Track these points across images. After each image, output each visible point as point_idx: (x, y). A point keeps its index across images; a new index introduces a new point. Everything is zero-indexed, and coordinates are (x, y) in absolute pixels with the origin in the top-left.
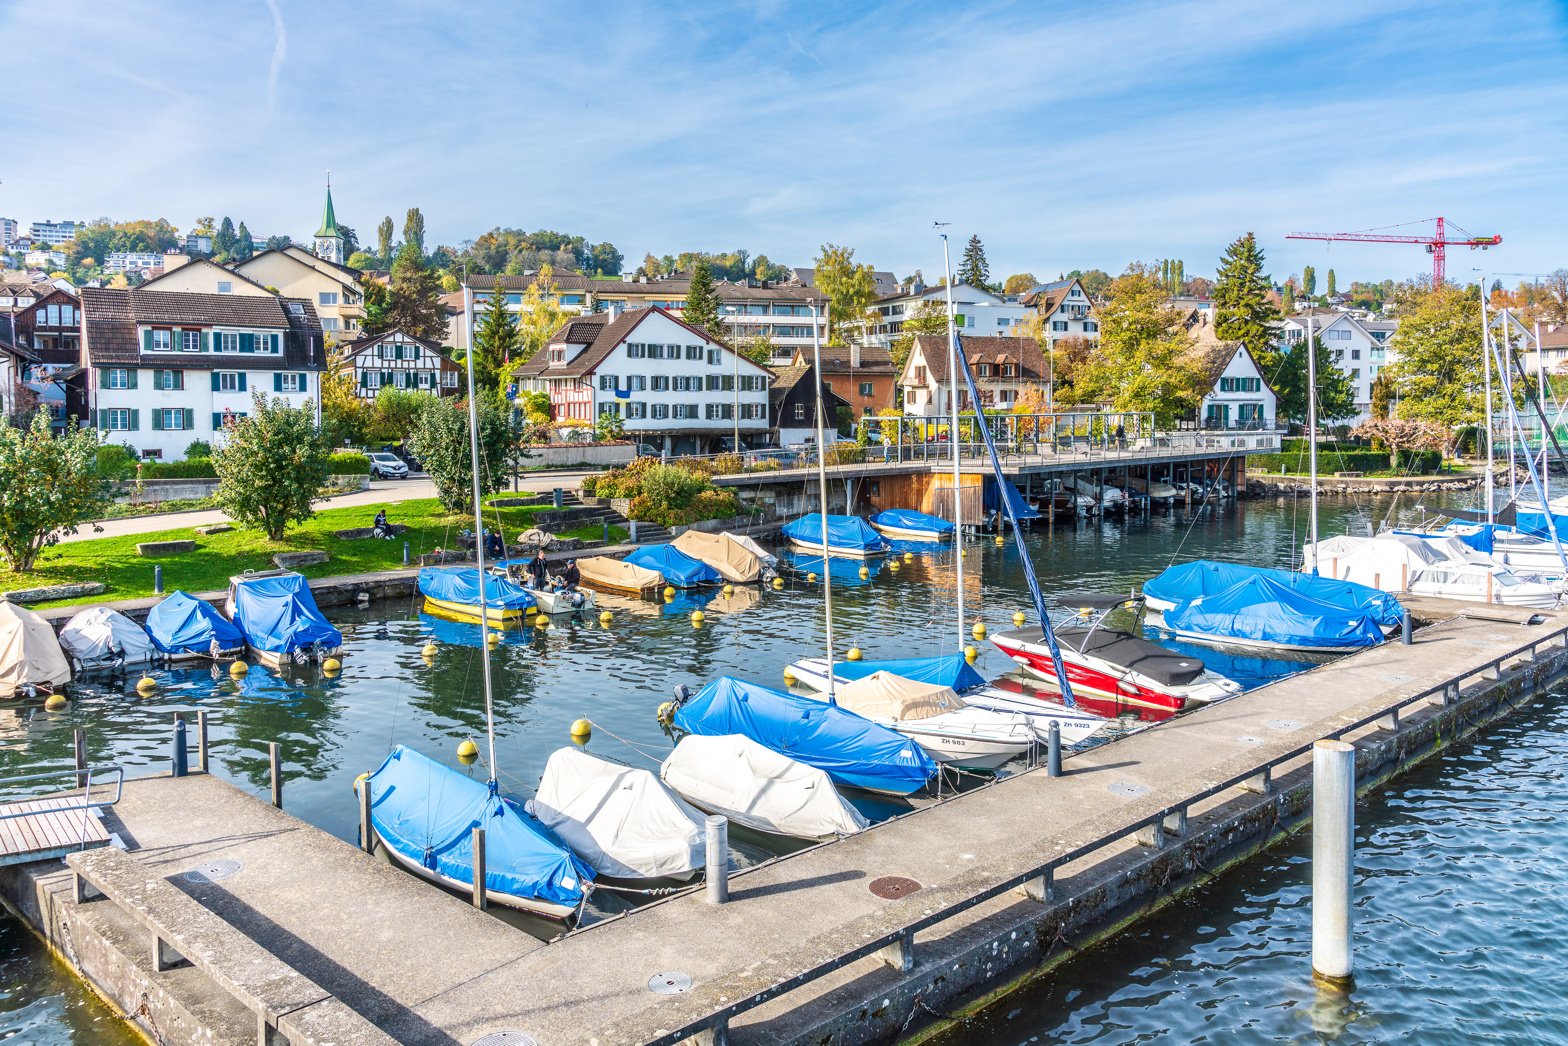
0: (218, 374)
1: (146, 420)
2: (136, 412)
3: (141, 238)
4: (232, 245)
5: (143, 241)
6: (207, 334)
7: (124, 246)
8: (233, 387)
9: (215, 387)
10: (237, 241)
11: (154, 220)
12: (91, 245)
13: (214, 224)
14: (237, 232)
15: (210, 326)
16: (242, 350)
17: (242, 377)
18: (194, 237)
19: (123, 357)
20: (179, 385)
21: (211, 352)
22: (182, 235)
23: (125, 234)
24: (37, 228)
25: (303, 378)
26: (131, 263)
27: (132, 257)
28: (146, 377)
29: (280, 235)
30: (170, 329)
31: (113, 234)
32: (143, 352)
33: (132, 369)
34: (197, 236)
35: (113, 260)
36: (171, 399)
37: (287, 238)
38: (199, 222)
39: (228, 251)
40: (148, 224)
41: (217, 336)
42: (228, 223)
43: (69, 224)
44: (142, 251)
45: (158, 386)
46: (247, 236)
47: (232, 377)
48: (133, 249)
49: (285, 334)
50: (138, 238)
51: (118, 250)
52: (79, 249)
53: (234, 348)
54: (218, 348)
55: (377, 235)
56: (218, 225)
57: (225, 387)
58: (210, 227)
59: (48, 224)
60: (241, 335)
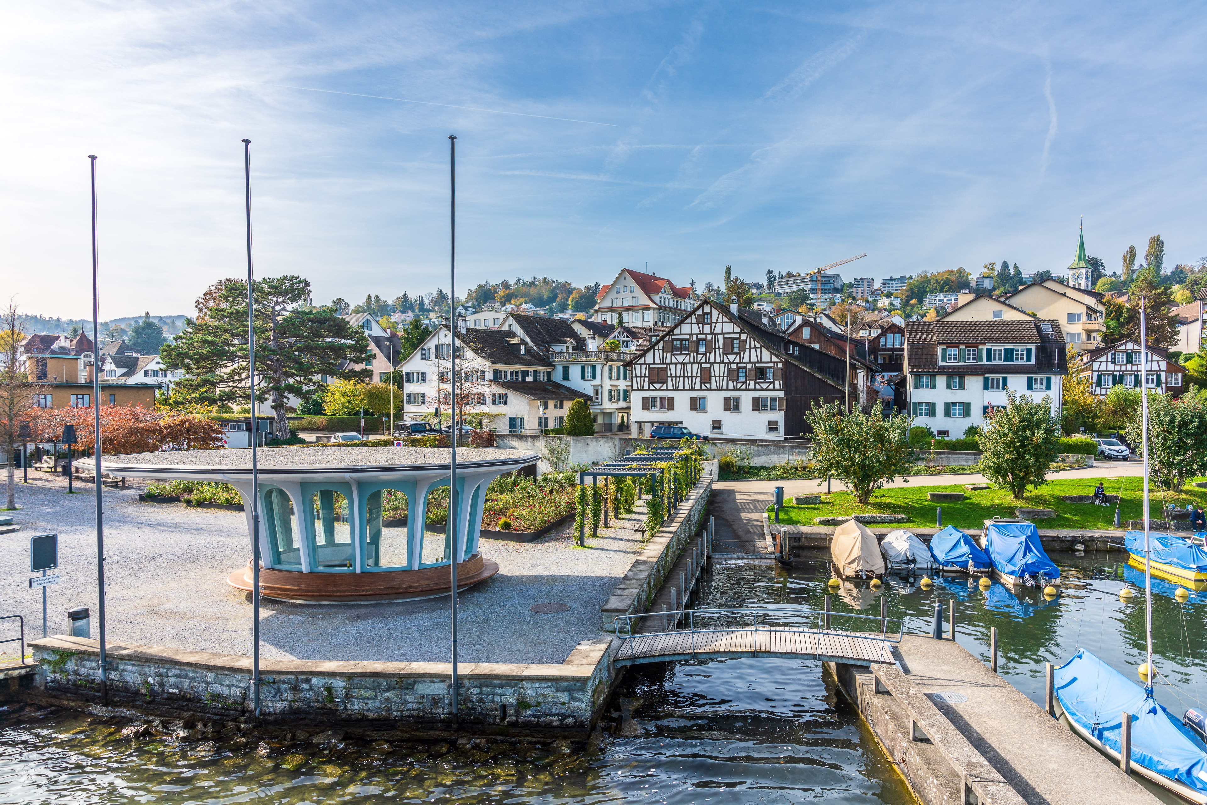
0: (988, 378)
1: (940, 410)
2: (934, 405)
3: (947, 282)
4: (1008, 281)
5: (947, 285)
6: (982, 350)
7: (936, 289)
8: (998, 387)
9: (986, 388)
10: (1011, 278)
11: (955, 269)
12: (916, 290)
13: (996, 267)
14: (1012, 271)
15: (984, 344)
16: (1005, 360)
17: (1005, 380)
18: (981, 279)
19: (928, 368)
20: (962, 386)
21: (985, 362)
22: (973, 277)
23: (937, 280)
24: (884, 282)
25: (1049, 380)
26: (940, 301)
27: (940, 296)
28: (941, 381)
29: (1042, 270)
30: (958, 347)
31: (929, 281)
32: (940, 363)
33: (933, 375)
34: (984, 277)
35: (928, 300)
36: (957, 396)
37: (1048, 272)
38: (986, 266)
39: (1005, 286)
40: (951, 272)
41: (989, 351)
42: (1005, 265)
43: (903, 278)
44: (947, 291)
45: (949, 387)
46: (1018, 273)
47: (998, 380)
48: (941, 291)
49: (1037, 347)
50: (944, 283)
51: (932, 293)
52: (909, 294)
53: (1000, 359)
55: (1121, 262)
56: (998, 268)
57: (992, 387)
58: (992, 269)
59: (891, 279)
60: (1005, 349)
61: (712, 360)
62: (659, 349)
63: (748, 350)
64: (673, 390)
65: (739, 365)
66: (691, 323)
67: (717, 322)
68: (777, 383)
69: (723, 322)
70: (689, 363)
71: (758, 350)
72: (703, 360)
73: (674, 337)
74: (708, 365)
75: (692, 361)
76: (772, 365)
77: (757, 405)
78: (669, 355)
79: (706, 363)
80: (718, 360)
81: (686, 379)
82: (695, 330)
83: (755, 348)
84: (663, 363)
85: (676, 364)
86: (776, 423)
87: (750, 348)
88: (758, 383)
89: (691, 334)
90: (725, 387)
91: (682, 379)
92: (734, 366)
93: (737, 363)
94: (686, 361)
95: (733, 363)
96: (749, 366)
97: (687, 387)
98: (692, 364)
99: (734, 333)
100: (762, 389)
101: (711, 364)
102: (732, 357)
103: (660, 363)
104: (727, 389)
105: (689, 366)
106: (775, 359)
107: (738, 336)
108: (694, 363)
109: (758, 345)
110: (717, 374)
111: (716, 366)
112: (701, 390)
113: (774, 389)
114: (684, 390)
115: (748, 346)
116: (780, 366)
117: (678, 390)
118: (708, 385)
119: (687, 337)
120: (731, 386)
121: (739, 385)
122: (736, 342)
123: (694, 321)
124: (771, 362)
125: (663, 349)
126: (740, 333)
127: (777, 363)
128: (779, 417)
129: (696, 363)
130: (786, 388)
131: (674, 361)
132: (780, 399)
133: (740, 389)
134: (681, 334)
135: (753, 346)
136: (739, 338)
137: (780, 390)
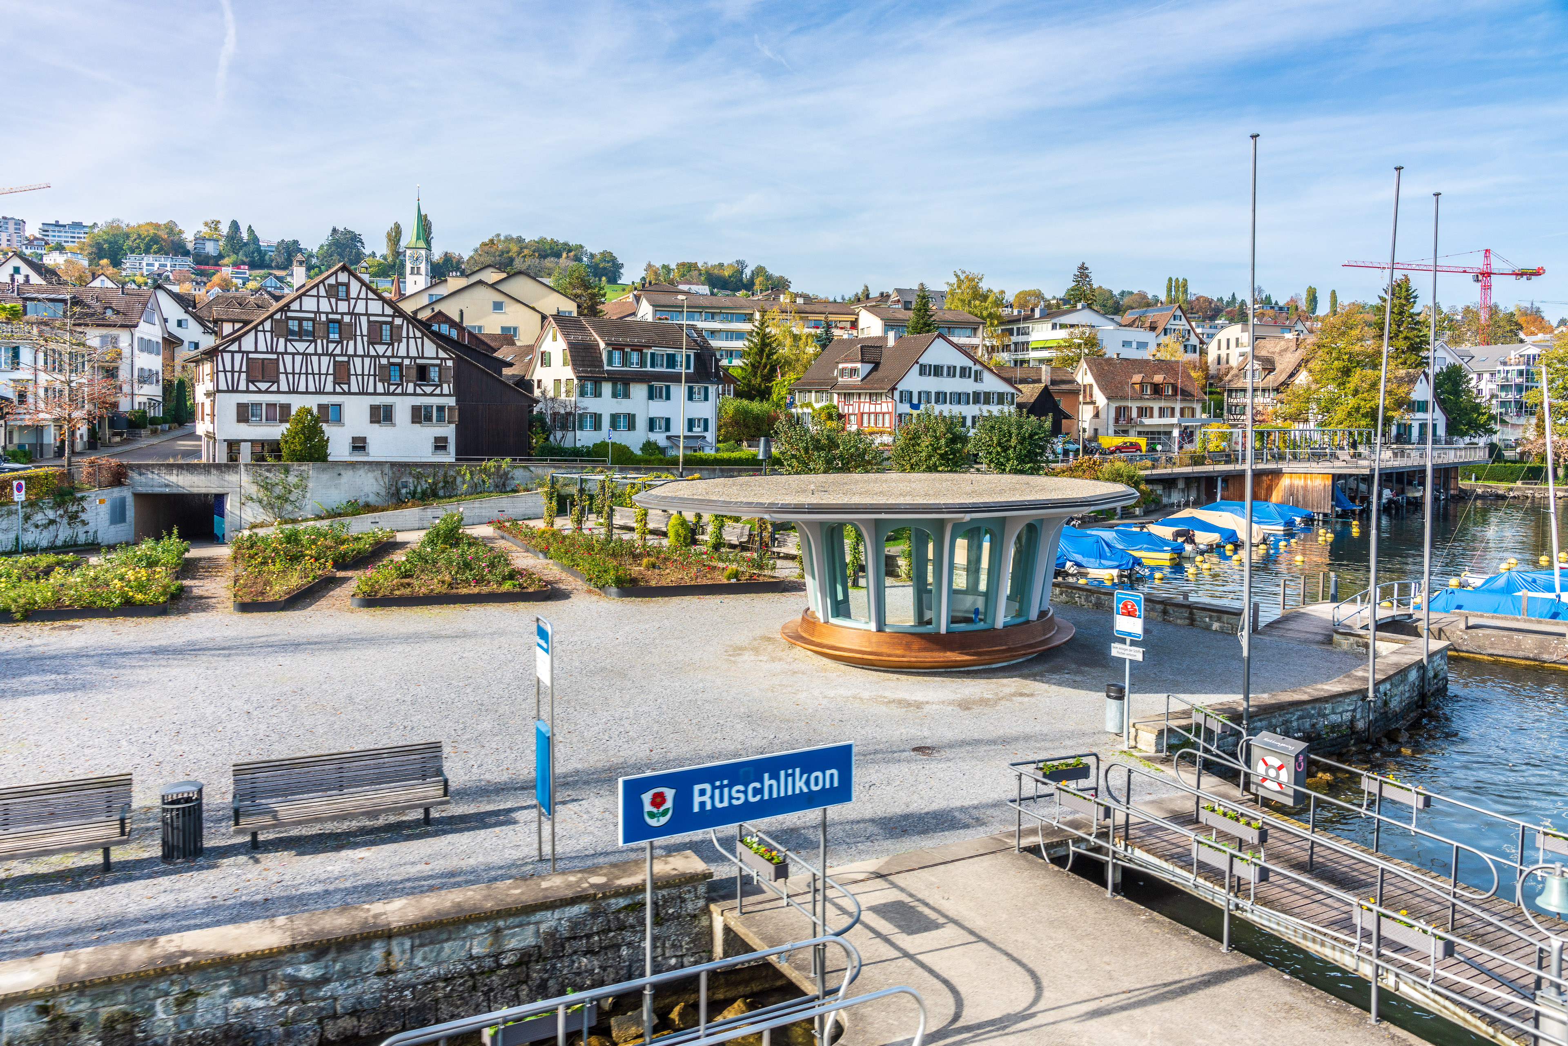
0: (652, 386)
1: (606, 422)
2: (600, 415)
3: (155, 240)
4: (241, 248)
6: (646, 354)
7: (138, 247)
8: (661, 397)
9: (651, 397)
11: (162, 222)
13: (221, 226)
14: (245, 236)
15: (650, 347)
17: (668, 388)
18: (200, 239)
19: (595, 372)
20: (627, 395)
21: (649, 369)
22: (189, 237)
23: (139, 235)
24: (46, 228)
25: (706, 389)
26: (148, 265)
27: (148, 259)
28: (607, 388)
29: (288, 238)
30: (623, 350)
31: (127, 235)
32: (606, 368)
33: (597, 382)
34: (204, 239)
35: (128, 262)
36: (623, 406)
37: (296, 242)
38: (206, 224)
40: (157, 226)
41: (653, 355)
42: (235, 225)
45: (615, 395)
47: (661, 388)
49: (696, 355)
52: (94, 250)
53: (662, 365)
54: (653, 365)
56: (225, 229)
57: (656, 397)
58: (216, 229)
59: (57, 224)
60: (668, 355)
61: (351, 351)
63: (405, 340)
64: (289, 392)
65: (392, 360)
66: (318, 296)
67: (358, 298)
68: (445, 386)
69: (367, 299)
70: (316, 354)
71: (419, 341)
72: (338, 351)
73: (289, 314)
74: (345, 359)
75: (320, 351)
76: (439, 362)
77: (420, 415)
78: (282, 341)
79: (342, 355)
80: (360, 352)
81: (310, 377)
82: (325, 306)
83: (415, 338)
84: (272, 352)
86: (445, 439)
87: (408, 338)
88: (420, 386)
89: (318, 312)
90: (371, 389)
91: (303, 377)
92: (384, 361)
93: (388, 358)
94: (311, 350)
95: (383, 356)
96: (407, 362)
97: (311, 388)
98: (320, 355)
99: (383, 315)
100: (425, 394)
101: (349, 356)
102: (381, 349)
103: (267, 352)
104: (375, 393)
105: (315, 359)
106: (442, 354)
107: (390, 319)
108: (323, 354)
109: (418, 334)
110: (359, 372)
111: (358, 361)
112: (334, 393)
113: (441, 395)
114: (307, 392)
115: (404, 334)
116: (450, 363)
117: (297, 393)
118: (345, 387)
119: (312, 315)
120: (380, 388)
121: (392, 388)
122: (386, 329)
123: (322, 292)
124: (437, 358)
127: (445, 359)
128: (449, 431)
129: (327, 354)
130: (458, 393)
131: (290, 349)
132: (450, 408)
133: (393, 394)
134: (301, 311)
135: (411, 335)
136: (391, 323)
137: (449, 395)
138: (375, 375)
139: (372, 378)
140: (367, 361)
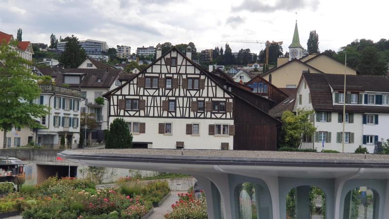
0: (366, 115)
1: (334, 137)
2: (330, 133)
6: (362, 95)
8: (372, 122)
9: (364, 122)
15: (364, 91)
16: (377, 103)
17: (377, 117)
19: (326, 106)
20: (349, 121)
21: (363, 104)
28: (335, 117)
32: (335, 104)
33: (329, 113)
41: (366, 96)
45: (340, 121)
47: (372, 117)
53: (373, 103)
54: (366, 102)
57: (368, 122)
60: (377, 96)
61: (177, 94)
62: (133, 84)
63: (206, 88)
64: (145, 117)
65: (199, 99)
66: (161, 65)
67: (181, 65)
68: (228, 114)
69: (186, 65)
70: (159, 96)
71: (214, 88)
72: (170, 94)
73: (146, 75)
74: (174, 98)
75: (161, 94)
76: (224, 100)
77: (212, 130)
78: (142, 89)
79: (172, 96)
80: (182, 94)
81: (156, 108)
82: (164, 70)
83: (212, 86)
84: (137, 95)
85: (147, 96)
86: (227, 144)
87: (208, 86)
88: (214, 113)
89: (161, 73)
90: (187, 115)
91: (152, 108)
92: (194, 99)
93: (197, 97)
94: (156, 94)
95: (194, 97)
96: (207, 100)
97: (156, 115)
98: (161, 97)
99: (195, 74)
100: (217, 118)
101: (176, 97)
102: (193, 93)
103: (134, 95)
104: (189, 118)
105: (158, 98)
106: (227, 96)
107: (198, 76)
108: (163, 96)
109: (214, 84)
110: (181, 106)
111: (181, 99)
112: (168, 117)
113: (226, 119)
114: (154, 117)
115: (206, 84)
116: (231, 101)
117: (149, 117)
118: (174, 114)
119: (157, 75)
120: (192, 115)
121: (199, 115)
122: (196, 81)
123: (163, 63)
124: (224, 98)
125: (137, 84)
126: (200, 75)
127: (228, 98)
128: (230, 140)
129: (164, 96)
130: (235, 118)
131: (146, 93)
132: (231, 127)
133: (199, 118)
134: (152, 73)
135: (210, 85)
136: (199, 79)
137: (231, 119)
138: (189, 108)
139: (188, 109)
140: (185, 99)
